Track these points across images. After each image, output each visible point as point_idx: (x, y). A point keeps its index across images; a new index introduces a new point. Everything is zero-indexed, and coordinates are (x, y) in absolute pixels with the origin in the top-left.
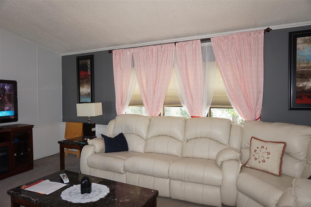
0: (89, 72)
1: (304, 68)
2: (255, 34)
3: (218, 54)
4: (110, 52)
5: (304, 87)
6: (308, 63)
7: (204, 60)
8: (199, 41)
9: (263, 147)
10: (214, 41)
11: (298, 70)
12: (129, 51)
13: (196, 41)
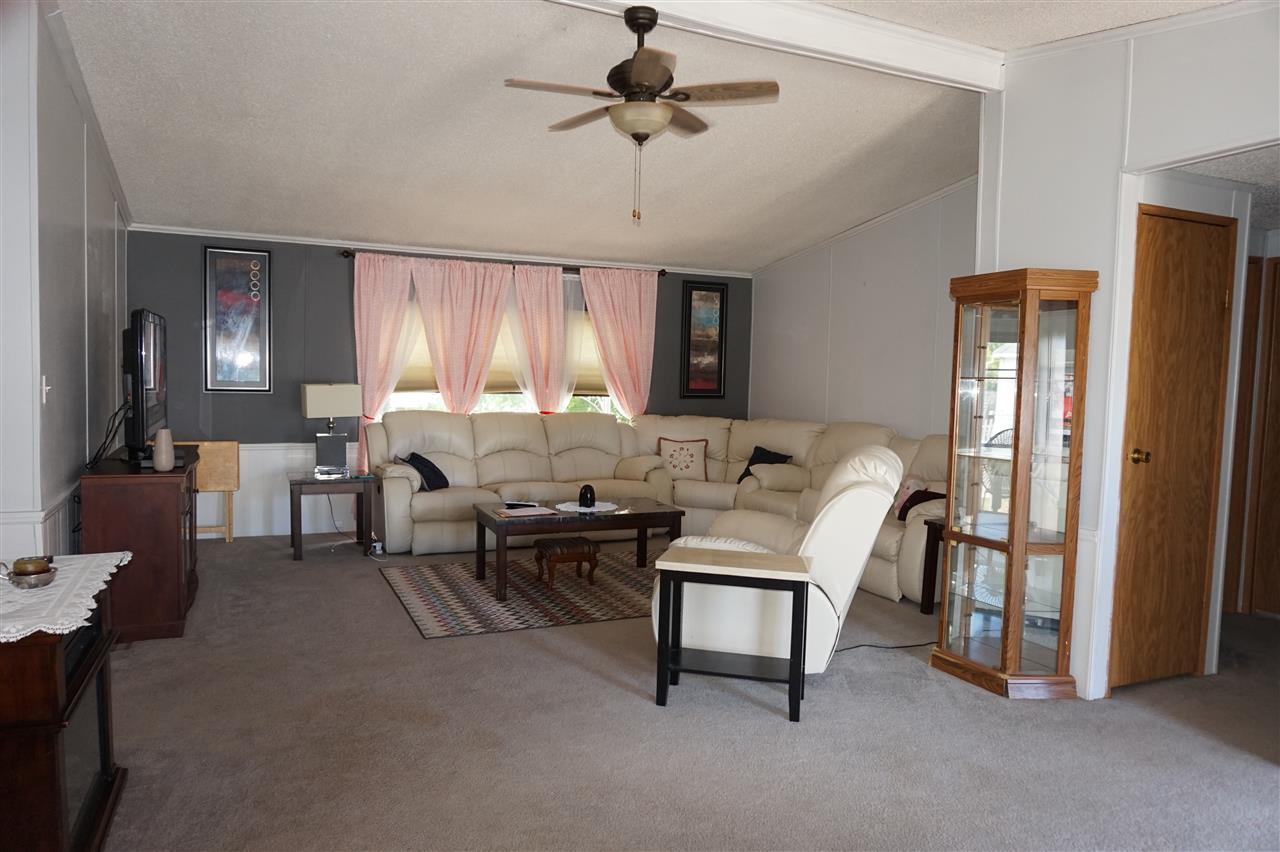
0: (255, 296)
1: (699, 336)
2: (646, 275)
3: (594, 297)
4: (349, 254)
5: (699, 364)
6: (704, 330)
7: (566, 307)
8: (561, 269)
9: (682, 449)
10: (585, 275)
11: (693, 338)
12: (403, 262)
13: (554, 268)
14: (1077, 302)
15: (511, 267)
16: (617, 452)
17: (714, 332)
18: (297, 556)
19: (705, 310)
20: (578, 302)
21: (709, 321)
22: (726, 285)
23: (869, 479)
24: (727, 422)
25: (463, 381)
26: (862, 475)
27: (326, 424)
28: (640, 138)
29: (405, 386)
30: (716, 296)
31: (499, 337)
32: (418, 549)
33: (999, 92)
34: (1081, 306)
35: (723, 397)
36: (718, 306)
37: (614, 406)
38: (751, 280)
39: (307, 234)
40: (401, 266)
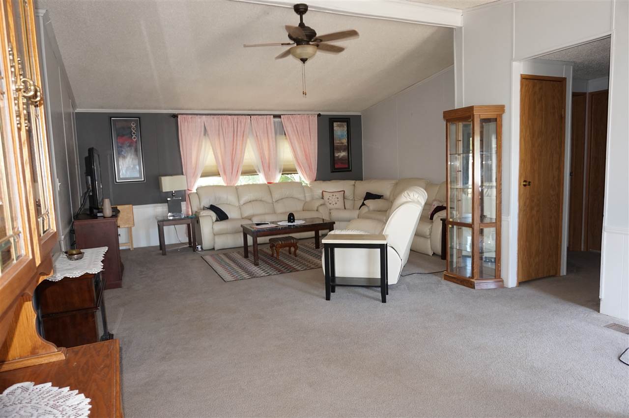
0: (135, 138)
1: (338, 143)
2: (312, 116)
3: (288, 128)
4: (175, 116)
5: (339, 156)
6: (340, 140)
7: (276, 134)
8: (272, 116)
9: (333, 195)
10: (283, 118)
11: (335, 144)
12: (200, 118)
13: (269, 116)
14: (496, 119)
15: (250, 117)
16: (303, 199)
17: (345, 141)
18: (164, 254)
19: (340, 131)
20: (281, 131)
21: (342, 136)
22: (349, 119)
23: (411, 200)
24: (353, 182)
25: (231, 171)
26: (408, 199)
27: (171, 194)
28: (304, 60)
29: (205, 175)
30: (345, 124)
31: (246, 150)
32: (217, 248)
33: (461, 28)
34: (498, 120)
35: (351, 171)
36: (346, 129)
37: (301, 178)
38: (361, 115)
39: (156, 108)
40: (199, 120)
